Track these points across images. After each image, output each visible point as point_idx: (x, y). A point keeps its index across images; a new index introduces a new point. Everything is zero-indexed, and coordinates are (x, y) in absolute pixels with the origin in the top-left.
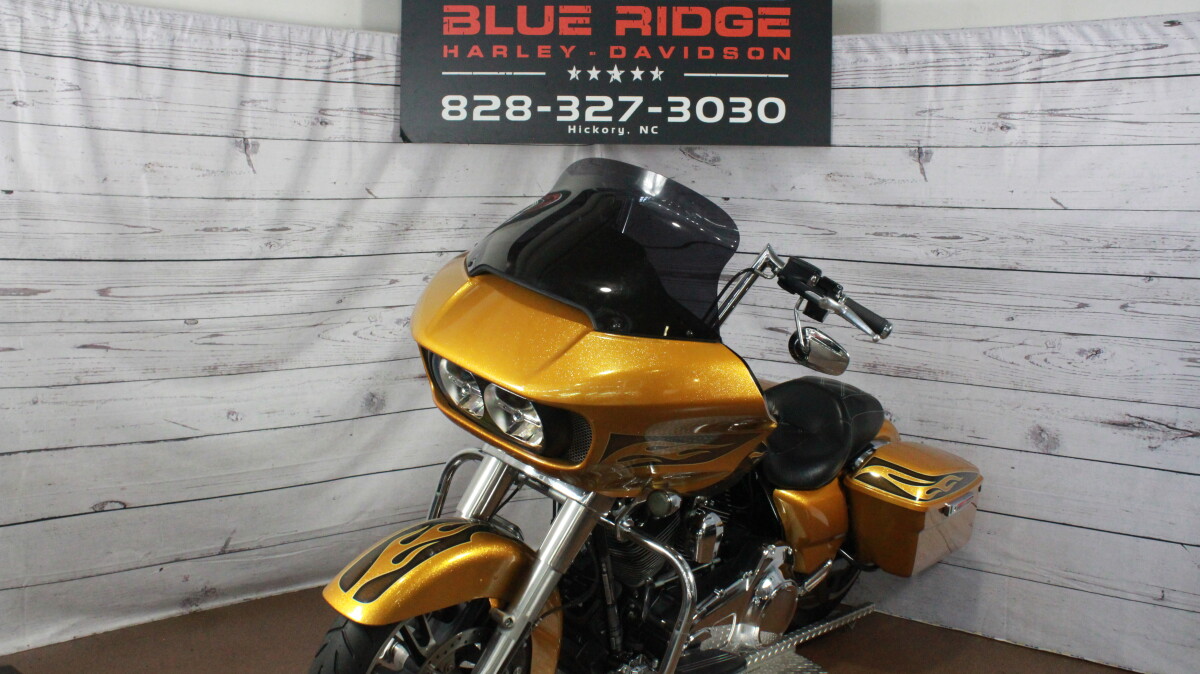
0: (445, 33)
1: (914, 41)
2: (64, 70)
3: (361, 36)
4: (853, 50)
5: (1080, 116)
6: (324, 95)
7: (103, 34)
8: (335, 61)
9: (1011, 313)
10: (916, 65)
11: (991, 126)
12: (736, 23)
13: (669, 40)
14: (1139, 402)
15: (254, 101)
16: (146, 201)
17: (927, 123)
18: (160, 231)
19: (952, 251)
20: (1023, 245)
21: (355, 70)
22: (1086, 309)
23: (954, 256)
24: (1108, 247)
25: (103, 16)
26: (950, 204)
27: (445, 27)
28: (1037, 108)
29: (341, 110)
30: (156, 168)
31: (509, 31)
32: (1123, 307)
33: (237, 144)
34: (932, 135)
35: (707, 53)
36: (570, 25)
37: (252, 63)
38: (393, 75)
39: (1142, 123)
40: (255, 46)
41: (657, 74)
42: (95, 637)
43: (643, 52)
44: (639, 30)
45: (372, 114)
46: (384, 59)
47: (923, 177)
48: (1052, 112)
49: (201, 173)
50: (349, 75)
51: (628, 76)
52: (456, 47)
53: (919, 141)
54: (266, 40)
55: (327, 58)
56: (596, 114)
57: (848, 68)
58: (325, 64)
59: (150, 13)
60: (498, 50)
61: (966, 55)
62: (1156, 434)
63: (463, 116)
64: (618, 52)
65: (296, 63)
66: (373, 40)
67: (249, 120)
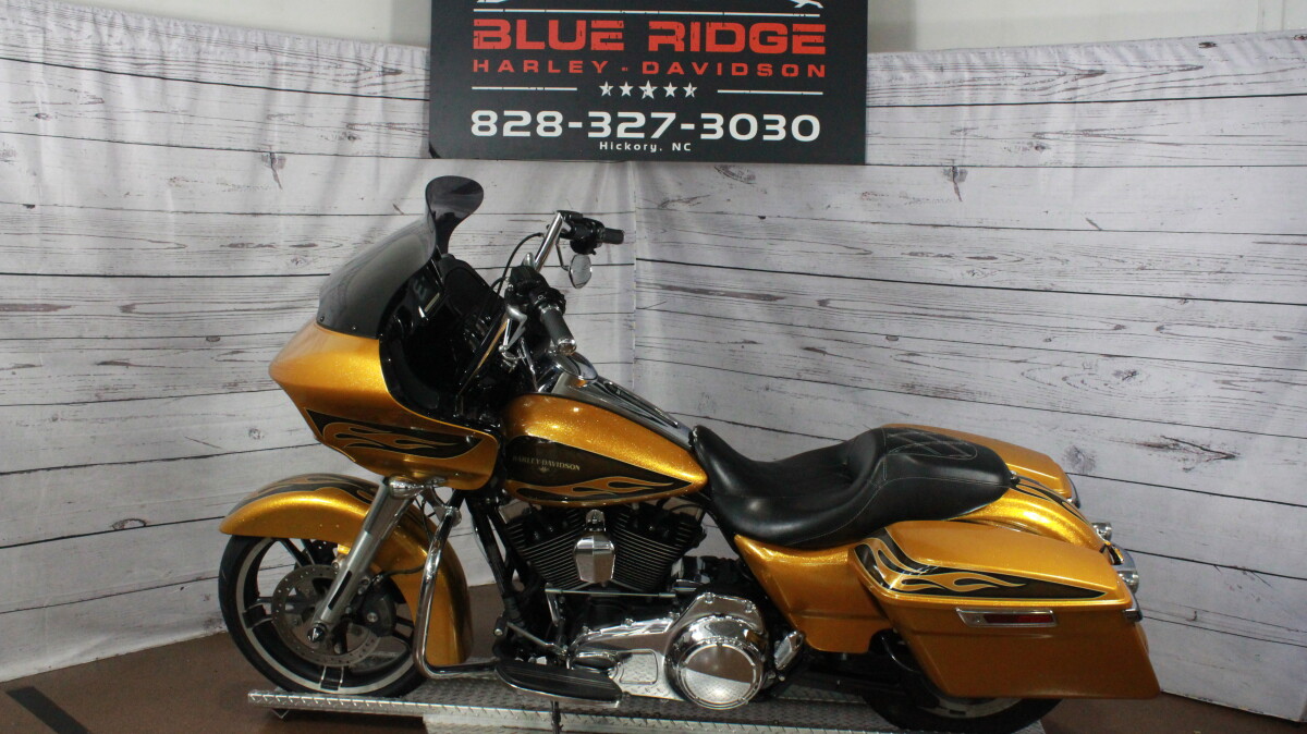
0: (476, 47)
1: (949, 59)
2: (88, 82)
3: (390, 50)
4: (889, 68)
5: (1115, 137)
6: (351, 110)
7: (127, 46)
8: (363, 75)
9: (1048, 334)
10: (952, 84)
11: (1026, 146)
12: (771, 39)
13: (703, 56)
14: (1174, 424)
15: (281, 115)
16: (171, 216)
17: (961, 142)
18: (185, 246)
19: (987, 271)
20: (1058, 266)
21: (384, 84)
22: (1123, 331)
23: (989, 277)
24: (1143, 269)
25: (127, 28)
26: (984, 224)
27: (476, 41)
28: (1073, 128)
29: (369, 124)
30: (181, 183)
31: (540, 46)
32: (1160, 329)
33: (263, 159)
34: (967, 154)
35: (739, 70)
36: (603, 41)
37: (279, 76)
38: (422, 89)
39: (1177, 145)
40: (283, 59)
41: (690, 90)
42: (117, 658)
43: (676, 68)
44: (672, 46)
45: (401, 129)
46: (414, 73)
47: (957, 197)
48: (1087, 133)
49: (227, 188)
50: (378, 90)
51: (660, 93)
52: (486, 62)
53: (953, 160)
54: (294, 53)
55: (355, 71)
56: (628, 130)
57: (884, 85)
58: (353, 78)
59: (175, 25)
60: (529, 65)
61: (1001, 75)
62: (1190, 456)
63: (493, 131)
64: (651, 68)
65: (324, 76)
66: (402, 54)
67: (276, 134)
